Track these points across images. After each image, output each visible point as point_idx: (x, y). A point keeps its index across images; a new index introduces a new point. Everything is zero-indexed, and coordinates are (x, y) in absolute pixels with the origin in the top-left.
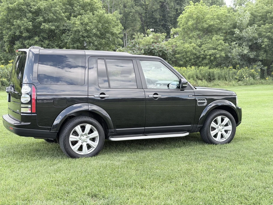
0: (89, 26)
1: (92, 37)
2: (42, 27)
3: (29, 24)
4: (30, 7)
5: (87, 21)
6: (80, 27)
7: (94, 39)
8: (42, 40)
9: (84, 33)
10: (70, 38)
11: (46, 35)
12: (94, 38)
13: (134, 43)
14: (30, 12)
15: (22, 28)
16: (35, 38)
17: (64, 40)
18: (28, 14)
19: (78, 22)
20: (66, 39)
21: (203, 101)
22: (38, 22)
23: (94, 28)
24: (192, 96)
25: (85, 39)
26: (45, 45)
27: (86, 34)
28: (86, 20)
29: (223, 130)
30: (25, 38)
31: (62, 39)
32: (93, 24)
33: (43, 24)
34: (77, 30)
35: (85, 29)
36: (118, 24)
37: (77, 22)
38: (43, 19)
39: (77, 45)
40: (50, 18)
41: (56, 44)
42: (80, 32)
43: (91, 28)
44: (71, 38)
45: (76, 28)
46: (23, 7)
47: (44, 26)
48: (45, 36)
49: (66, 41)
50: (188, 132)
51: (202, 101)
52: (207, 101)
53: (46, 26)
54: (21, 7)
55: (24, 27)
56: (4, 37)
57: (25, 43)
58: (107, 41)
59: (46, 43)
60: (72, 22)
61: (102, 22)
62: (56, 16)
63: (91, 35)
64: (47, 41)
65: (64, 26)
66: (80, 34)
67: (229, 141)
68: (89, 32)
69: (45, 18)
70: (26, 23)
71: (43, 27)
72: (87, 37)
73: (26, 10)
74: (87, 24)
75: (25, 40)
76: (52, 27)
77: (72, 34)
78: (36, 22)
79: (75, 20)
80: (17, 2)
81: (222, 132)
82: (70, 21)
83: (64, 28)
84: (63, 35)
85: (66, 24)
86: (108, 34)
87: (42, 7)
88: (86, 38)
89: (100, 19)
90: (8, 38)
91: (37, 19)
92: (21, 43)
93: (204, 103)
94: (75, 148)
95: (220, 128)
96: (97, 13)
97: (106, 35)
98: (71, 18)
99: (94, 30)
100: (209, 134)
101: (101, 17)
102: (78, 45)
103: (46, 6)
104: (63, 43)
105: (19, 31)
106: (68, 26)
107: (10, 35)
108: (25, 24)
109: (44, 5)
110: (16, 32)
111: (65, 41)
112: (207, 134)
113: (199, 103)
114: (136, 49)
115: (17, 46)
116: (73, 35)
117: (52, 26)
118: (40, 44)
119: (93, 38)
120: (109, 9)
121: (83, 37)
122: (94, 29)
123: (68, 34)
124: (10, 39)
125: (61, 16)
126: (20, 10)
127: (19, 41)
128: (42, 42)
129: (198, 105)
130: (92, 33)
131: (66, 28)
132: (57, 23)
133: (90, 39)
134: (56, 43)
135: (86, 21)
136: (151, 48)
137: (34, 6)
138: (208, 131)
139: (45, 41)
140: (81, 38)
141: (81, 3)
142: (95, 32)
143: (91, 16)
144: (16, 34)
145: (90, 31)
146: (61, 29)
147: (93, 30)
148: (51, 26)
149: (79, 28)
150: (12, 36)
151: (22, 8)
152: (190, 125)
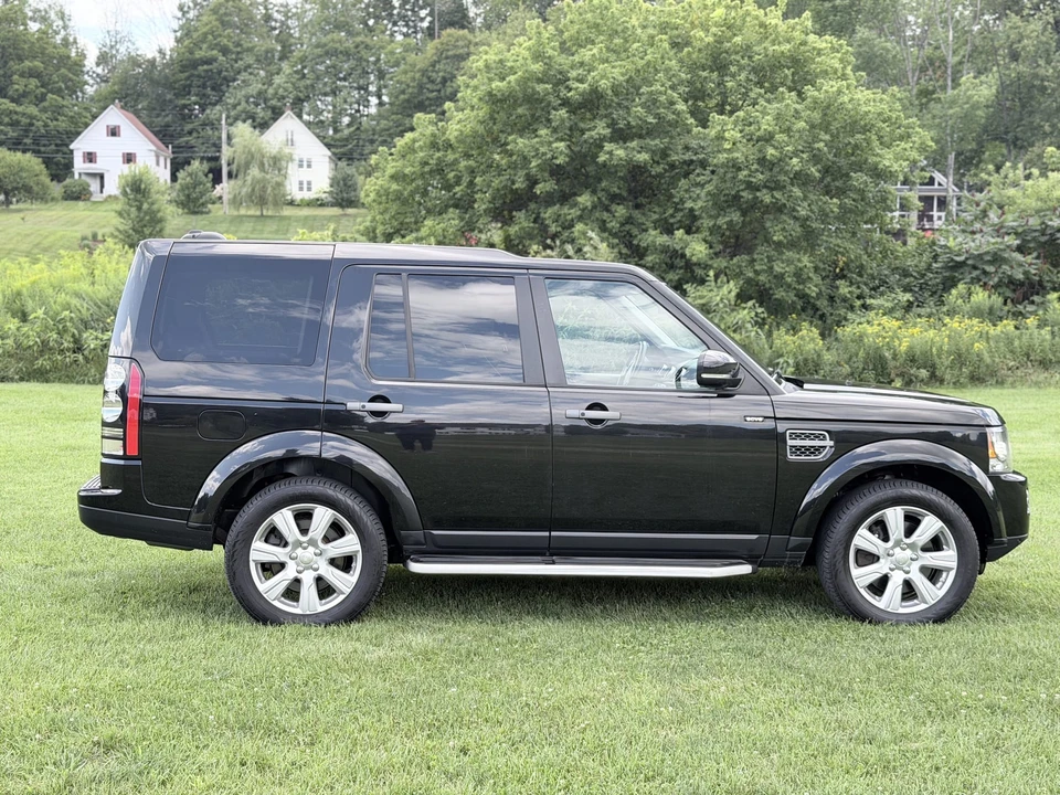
0: (776, 144)
1: (789, 187)
2: (602, 158)
3: (557, 148)
4: (567, 87)
5: (770, 129)
6: (744, 150)
7: (797, 192)
8: (607, 202)
9: (757, 170)
10: (703, 195)
11: (619, 188)
12: (795, 190)
13: (983, 204)
14: (565, 103)
15: (533, 164)
16: (579, 199)
17: (682, 201)
18: (554, 112)
19: (732, 134)
20: (690, 197)
21: (817, 443)
22: (591, 141)
23: (796, 153)
24: (761, 419)
25: (758, 194)
26: (613, 224)
27: (761, 177)
28: (767, 123)
29: (915, 567)
30: (549, 200)
31: (676, 200)
32: (793, 136)
33: (608, 146)
34: (728, 160)
35: (761, 156)
36: (911, 130)
37: (732, 132)
38: (609, 130)
39: (728, 219)
40: (633, 123)
41: (655, 217)
42: (739, 169)
43: (781, 153)
44: (709, 193)
45: (726, 155)
46: (540, 88)
47: (610, 153)
48: (615, 189)
49: (689, 204)
50: (750, 562)
51: (808, 443)
52: (832, 443)
53: (618, 152)
54: (533, 89)
55: (540, 161)
56: (477, 196)
57: (547, 215)
58: (854, 200)
59: (616, 214)
60: (713, 133)
61: (835, 125)
62: (657, 116)
63: (782, 178)
64: (621, 207)
65: (687, 148)
66: (740, 177)
67: (944, 614)
68: (776, 170)
69: (617, 124)
70: (548, 145)
71: (607, 156)
72: (766, 187)
73: (551, 98)
74: (767, 137)
75: (546, 207)
76: (639, 156)
77: (715, 177)
78: (585, 141)
79: (725, 124)
80: (520, 73)
81: (907, 572)
82: (707, 131)
83: (688, 156)
84: (680, 184)
85: (694, 144)
86: (860, 174)
87: (604, 84)
88: (765, 191)
89: (825, 115)
90: (490, 202)
91: (589, 130)
92: (534, 216)
93: (818, 449)
94: (270, 589)
95: (902, 555)
96: (816, 93)
97: (850, 178)
98: (710, 118)
99: (795, 160)
100: (842, 575)
101: (828, 107)
102: (732, 221)
103: (622, 78)
104: (682, 214)
105: (527, 174)
106: (701, 147)
107: (498, 189)
108: (542, 150)
109: (614, 78)
110: (516, 178)
111: (686, 205)
112: (835, 576)
113: (798, 450)
114: (984, 229)
115: (517, 228)
116: (714, 182)
117: (639, 152)
118: (597, 219)
119: (791, 191)
120: (949, 72)
121: (751, 186)
122: (797, 156)
123: (698, 179)
124: (498, 203)
125: (673, 113)
126: (532, 100)
127: (527, 211)
128: (605, 213)
129: (792, 457)
130: (786, 173)
131: (694, 158)
132: (657, 141)
133: (778, 195)
134: (655, 212)
135: (764, 127)
136: (1050, 223)
137: (581, 81)
138: (840, 566)
139: (614, 207)
140: (742, 194)
141: (757, 57)
142: (797, 168)
143: (788, 105)
144: (514, 187)
145: (780, 166)
146: (674, 161)
147: (791, 158)
148: (635, 153)
149: (736, 155)
150: (502, 192)
151: (535, 92)
152: (755, 537)
